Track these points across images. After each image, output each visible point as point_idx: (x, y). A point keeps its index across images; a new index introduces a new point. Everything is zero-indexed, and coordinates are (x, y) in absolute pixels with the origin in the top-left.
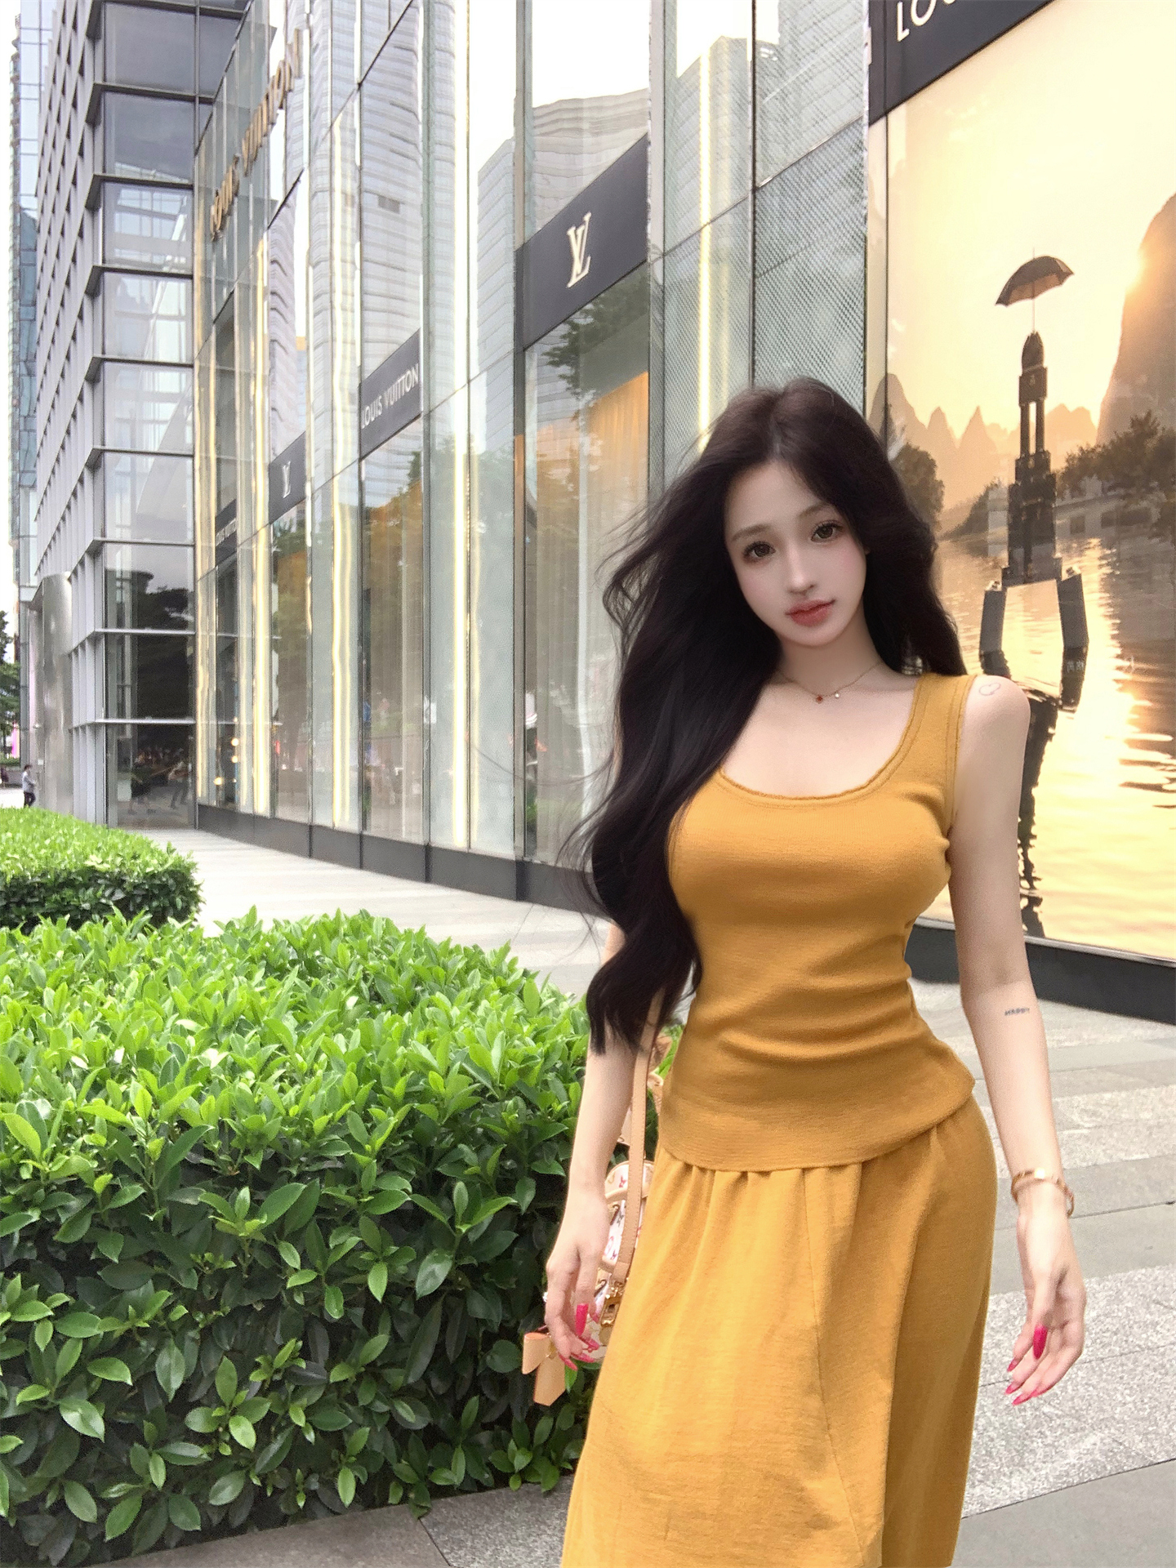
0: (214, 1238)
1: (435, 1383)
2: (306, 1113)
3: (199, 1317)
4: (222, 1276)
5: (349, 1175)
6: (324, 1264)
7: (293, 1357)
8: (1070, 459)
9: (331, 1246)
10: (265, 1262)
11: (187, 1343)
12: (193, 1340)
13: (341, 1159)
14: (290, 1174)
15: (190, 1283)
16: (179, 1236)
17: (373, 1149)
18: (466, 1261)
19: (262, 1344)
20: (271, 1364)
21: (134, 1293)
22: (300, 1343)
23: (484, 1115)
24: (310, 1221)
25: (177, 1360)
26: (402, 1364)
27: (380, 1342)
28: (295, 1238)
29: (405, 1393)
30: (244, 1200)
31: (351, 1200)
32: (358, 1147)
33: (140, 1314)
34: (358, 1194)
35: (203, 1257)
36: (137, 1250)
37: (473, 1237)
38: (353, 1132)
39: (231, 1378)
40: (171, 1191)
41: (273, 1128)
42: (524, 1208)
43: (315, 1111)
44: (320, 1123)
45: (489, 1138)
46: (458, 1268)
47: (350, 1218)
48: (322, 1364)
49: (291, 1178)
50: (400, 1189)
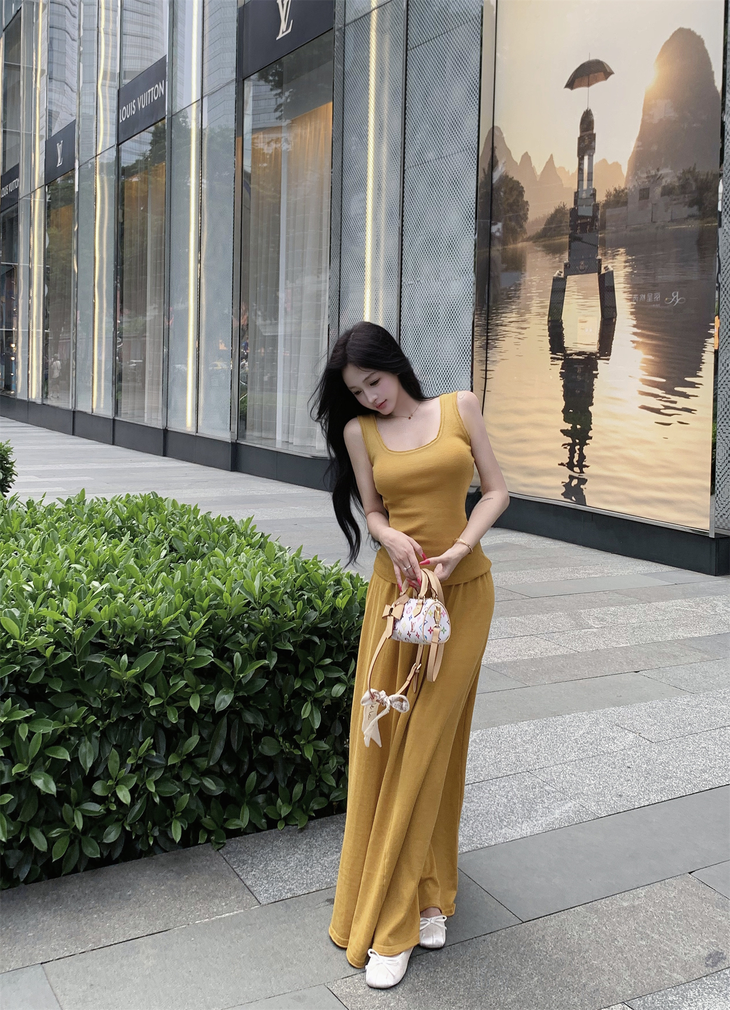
0: (109, 681)
1: (225, 767)
2: (156, 616)
3: (100, 724)
4: (111, 702)
5: (180, 648)
6: (167, 695)
7: (148, 750)
8: (608, 195)
9: (171, 684)
10: (134, 694)
11: (93, 739)
12: (97, 737)
13: (174, 640)
14: (149, 647)
15: (97, 704)
16: (88, 680)
17: (193, 634)
18: (241, 694)
19: (132, 742)
20: (137, 753)
21: (67, 710)
22: (152, 741)
23: (248, 618)
24: (159, 672)
25: (90, 751)
26: (206, 755)
27: (194, 740)
28: (150, 681)
29: (208, 773)
30: (125, 661)
31: (182, 660)
32: (185, 633)
33: (71, 721)
34: (185, 657)
35: (103, 691)
36: (68, 688)
37: (244, 681)
38: (181, 625)
39: (116, 762)
40: (85, 656)
41: (140, 624)
42: (272, 667)
43: (162, 615)
44: (166, 621)
45: (251, 629)
46: (236, 699)
47: (179, 672)
48: (163, 753)
49: (151, 650)
50: (208, 655)
